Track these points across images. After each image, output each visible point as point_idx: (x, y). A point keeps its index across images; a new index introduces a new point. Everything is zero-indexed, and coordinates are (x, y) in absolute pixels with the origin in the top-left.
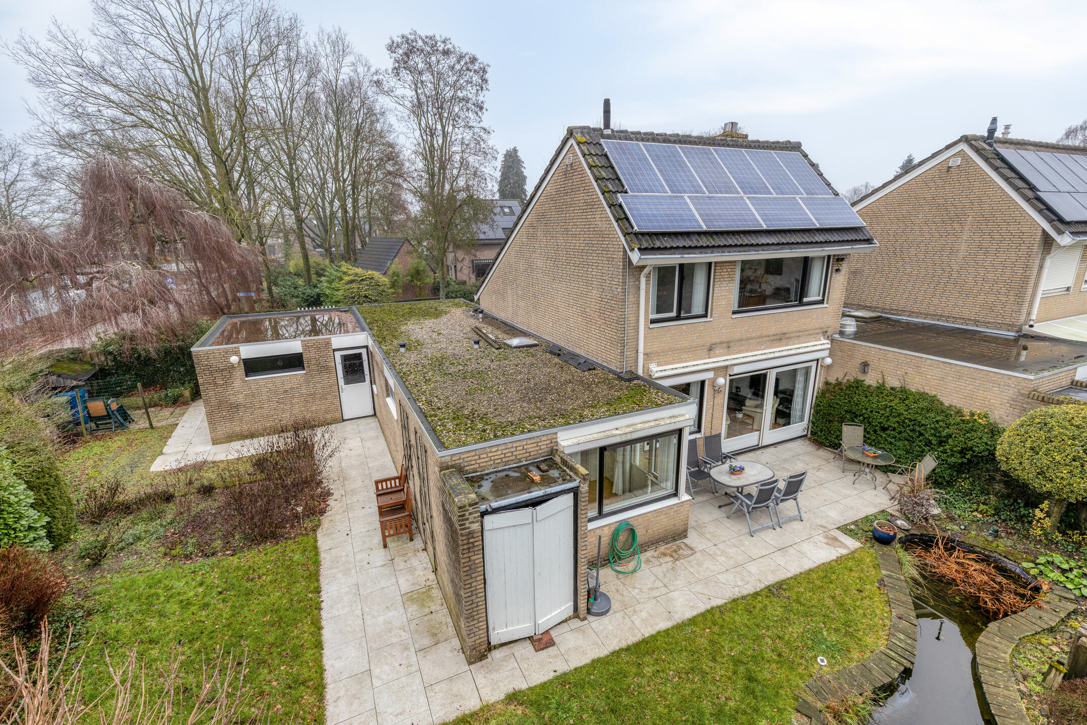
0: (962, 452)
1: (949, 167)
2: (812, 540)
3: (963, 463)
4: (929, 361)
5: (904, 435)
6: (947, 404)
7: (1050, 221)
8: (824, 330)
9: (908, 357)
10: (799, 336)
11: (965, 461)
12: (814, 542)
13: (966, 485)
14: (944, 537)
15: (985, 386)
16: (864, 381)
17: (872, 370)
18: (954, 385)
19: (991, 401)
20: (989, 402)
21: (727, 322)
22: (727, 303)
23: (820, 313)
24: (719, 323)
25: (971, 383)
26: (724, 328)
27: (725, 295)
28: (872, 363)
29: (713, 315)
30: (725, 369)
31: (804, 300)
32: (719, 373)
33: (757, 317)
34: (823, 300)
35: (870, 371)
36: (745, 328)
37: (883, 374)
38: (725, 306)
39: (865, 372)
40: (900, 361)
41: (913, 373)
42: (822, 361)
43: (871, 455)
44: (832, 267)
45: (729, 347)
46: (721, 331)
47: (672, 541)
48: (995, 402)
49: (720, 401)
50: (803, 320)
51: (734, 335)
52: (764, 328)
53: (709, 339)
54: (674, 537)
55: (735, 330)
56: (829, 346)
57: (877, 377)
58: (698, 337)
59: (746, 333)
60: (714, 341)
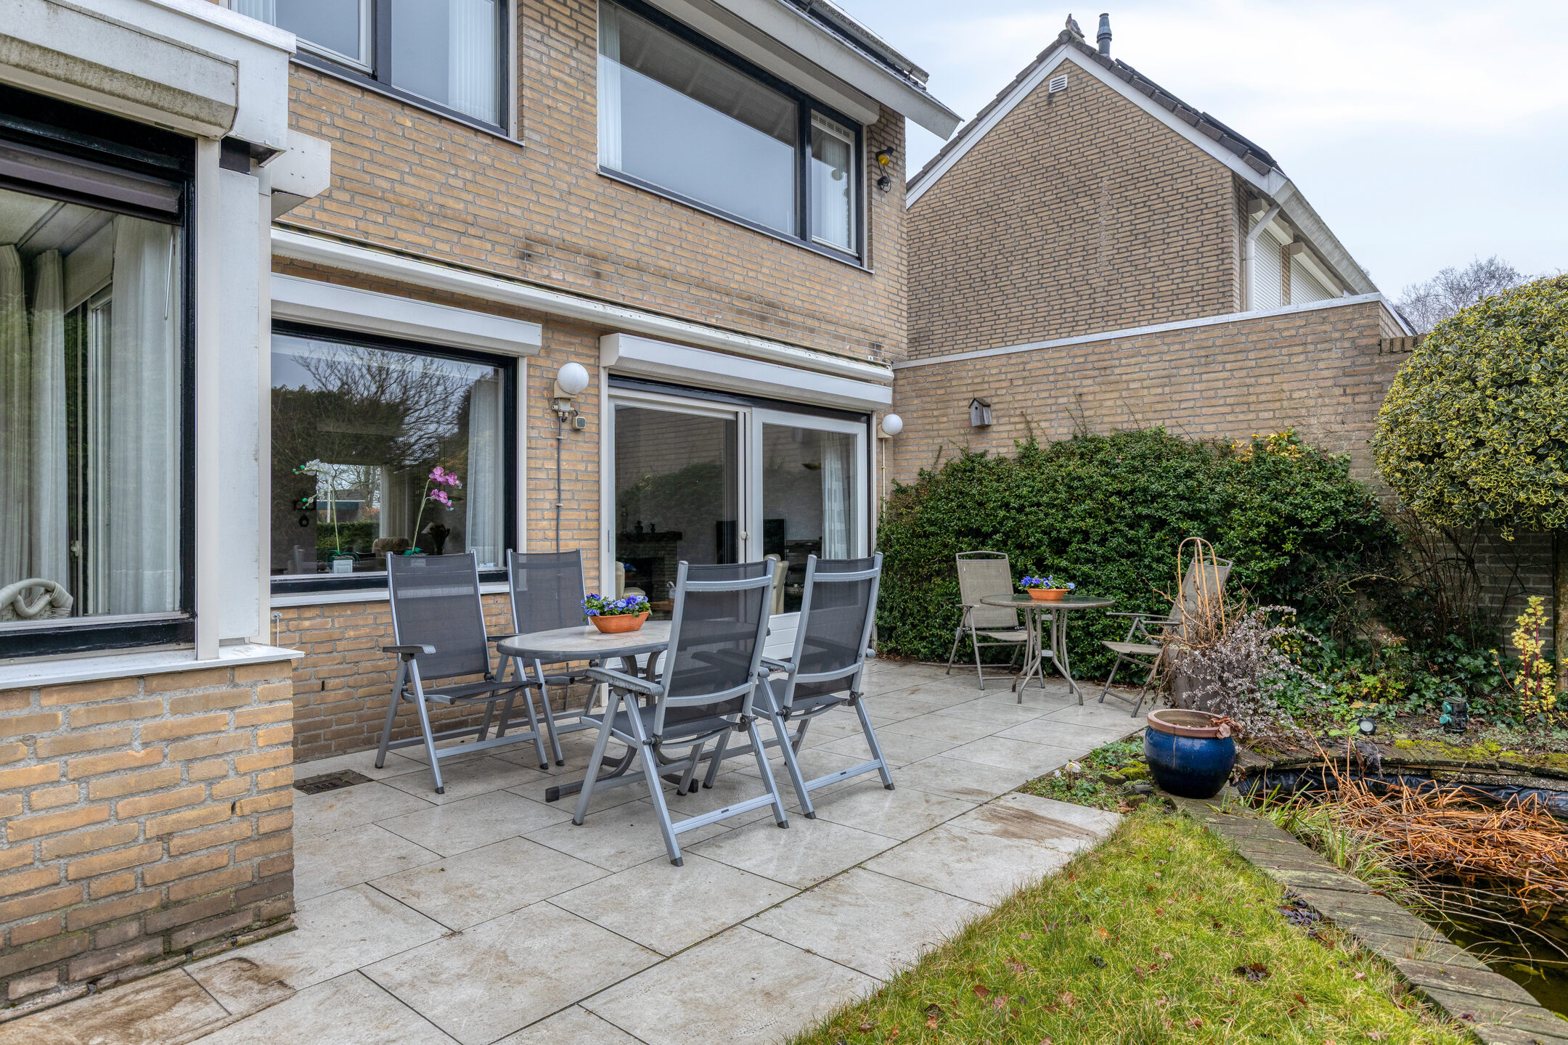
1: (1051, 95)
2: (941, 833)
3: (1280, 567)
4: (1127, 345)
5: (1114, 542)
6: (1191, 440)
7: (1241, 156)
8: (874, 339)
9: (1077, 351)
11: (1286, 561)
12: (954, 838)
15: (1274, 361)
16: (983, 455)
17: (998, 417)
18: (1197, 387)
19: (1296, 395)
20: (1291, 398)
21: (581, 182)
22: (575, 113)
23: (857, 285)
24: (552, 172)
25: (1238, 365)
26: (573, 199)
27: (566, 83)
28: (995, 400)
29: (526, 132)
30: (588, 341)
31: (814, 238)
32: (565, 343)
33: (683, 211)
34: (860, 259)
35: (994, 422)
36: (650, 233)
37: (1028, 422)
38: (567, 119)
39: (983, 428)
40: (1060, 370)
41: (1097, 388)
42: (879, 423)
43: (1052, 596)
44: (869, 173)
45: (598, 275)
46: (562, 206)
47: (150, 960)
48: (1304, 394)
49: (581, 467)
50: (818, 287)
51: (612, 240)
52: (710, 261)
53: (518, 212)
54: (167, 933)
55: (615, 223)
56: (888, 373)
57: (1014, 434)
58: (470, 187)
59: (653, 252)
60: (538, 228)
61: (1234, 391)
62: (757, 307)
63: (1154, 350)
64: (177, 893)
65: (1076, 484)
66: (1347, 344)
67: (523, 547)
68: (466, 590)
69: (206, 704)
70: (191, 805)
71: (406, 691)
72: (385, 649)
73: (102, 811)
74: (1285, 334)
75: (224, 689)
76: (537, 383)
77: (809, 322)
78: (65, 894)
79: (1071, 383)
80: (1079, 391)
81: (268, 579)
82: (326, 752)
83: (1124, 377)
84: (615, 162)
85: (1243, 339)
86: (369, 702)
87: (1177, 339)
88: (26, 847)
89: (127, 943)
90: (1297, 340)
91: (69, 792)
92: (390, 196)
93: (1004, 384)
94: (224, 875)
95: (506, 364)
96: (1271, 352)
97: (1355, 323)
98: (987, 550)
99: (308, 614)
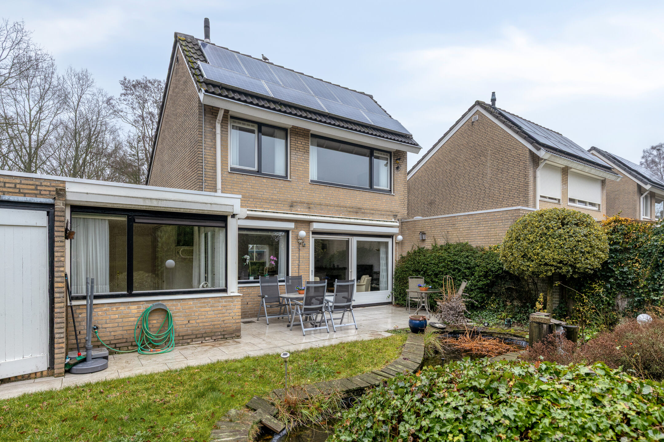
0: (486, 276)
1: (473, 122)
4: (459, 218)
6: (474, 246)
7: (532, 143)
8: (394, 214)
9: (447, 219)
10: (373, 214)
11: (489, 281)
13: (494, 306)
14: (471, 331)
15: (495, 224)
16: (423, 248)
17: (428, 237)
18: (476, 231)
19: (500, 234)
20: (499, 235)
21: (305, 186)
22: (304, 170)
23: (389, 199)
24: (298, 185)
25: (486, 225)
26: (303, 190)
27: (302, 163)
28: (427, 232)
29: (292, 177)
30: (307, 224)
31: (375, 187)
32: (301, 226)
33: (333, 188)
34: (391, 191)
35: (426, 238)
36: (324, 195)
37: (435, 239)
38: (302, 172)
39: (423, 240)
40: (443, 224)
41: (452, 230)
42: (396, 238)
43: (424, 289)
44: (394, 165)
45: (309, 208)
46: (301, 193)
47: (222, 338)
48: (502, 234)
49: (305, 255)
50: (375, 201)
51: (313, 199)
52: (341, 200)
53: (289, 196)
54: (224, 335)
55: (314, 194)
56: (398, 224)
57: (431, 242)
58: (279, 193)
59: (324, 200)
60: (294, 199)
61: (485, 232)
62: (355, 210)
63: (466, 220)
64: (225, 329)
65: (440, 258)
66: (512, 221)
67: (290, 275)
68: (275, 284)
69: (229, 301)
70: (227, 317)
71: (262, 305)
72: (259, 296)
73: (216, 316)
74: (498, 217)
75: (231, 299)
76: (294, 236)
77: (372, 212)
78: (212, 327)
79: (446, 228)
80: (448, 230)
81: (238, 281)
82: (248, 317)
83: (459, 227)
84: (315, 179)
85: (487, 218)
86: (256, 308)
87: (472, 217)
88: (207, 319)
89: (219, 335)
90: (500, 219)
91: (212, 312)
92: (261, 198)
93: (429, 228)
94: (231, 328)
95: (287, 232)
96: (494, 222)
97: (514, 215)
98: (419, 276)
99: (245, 288)
